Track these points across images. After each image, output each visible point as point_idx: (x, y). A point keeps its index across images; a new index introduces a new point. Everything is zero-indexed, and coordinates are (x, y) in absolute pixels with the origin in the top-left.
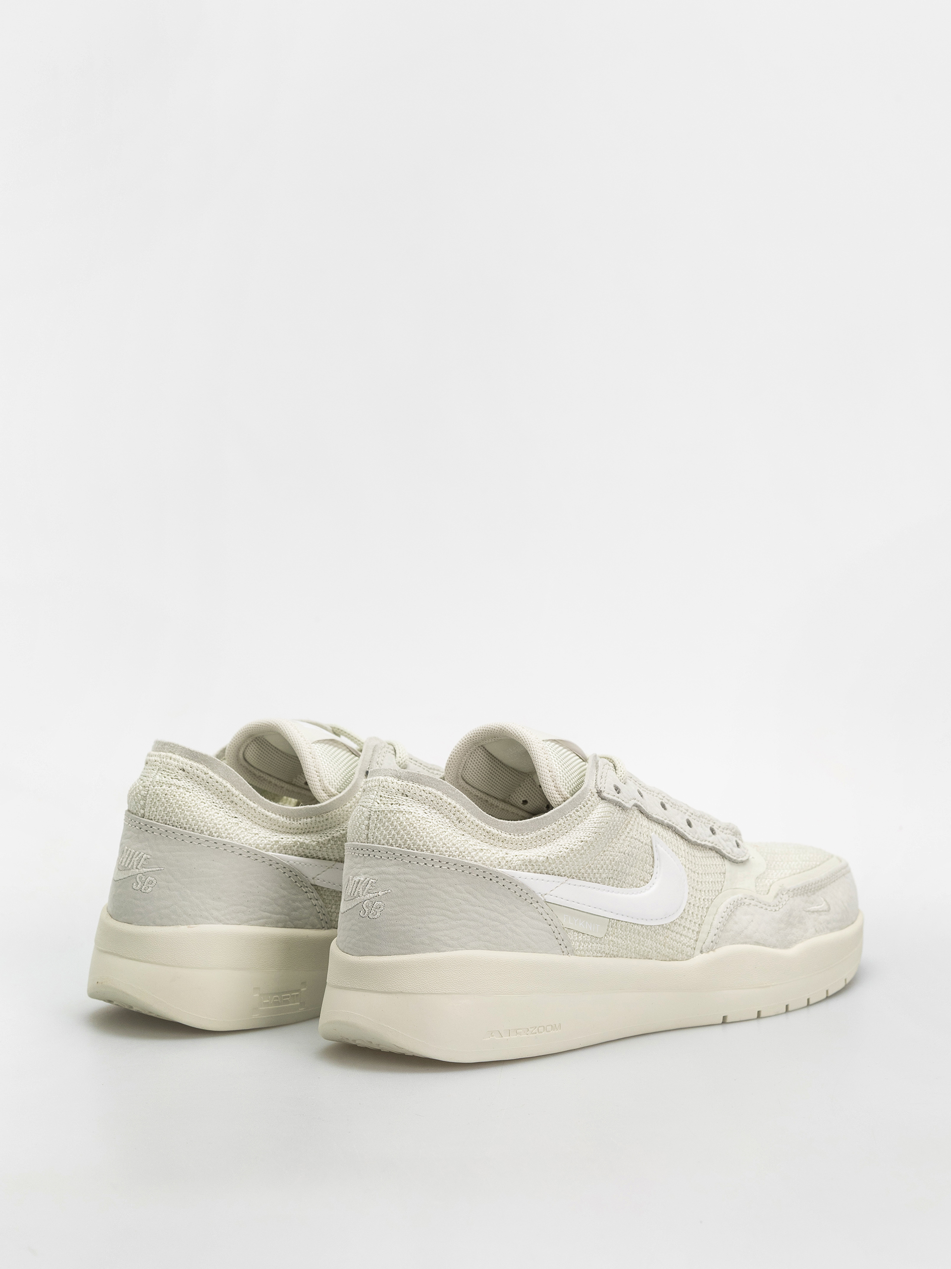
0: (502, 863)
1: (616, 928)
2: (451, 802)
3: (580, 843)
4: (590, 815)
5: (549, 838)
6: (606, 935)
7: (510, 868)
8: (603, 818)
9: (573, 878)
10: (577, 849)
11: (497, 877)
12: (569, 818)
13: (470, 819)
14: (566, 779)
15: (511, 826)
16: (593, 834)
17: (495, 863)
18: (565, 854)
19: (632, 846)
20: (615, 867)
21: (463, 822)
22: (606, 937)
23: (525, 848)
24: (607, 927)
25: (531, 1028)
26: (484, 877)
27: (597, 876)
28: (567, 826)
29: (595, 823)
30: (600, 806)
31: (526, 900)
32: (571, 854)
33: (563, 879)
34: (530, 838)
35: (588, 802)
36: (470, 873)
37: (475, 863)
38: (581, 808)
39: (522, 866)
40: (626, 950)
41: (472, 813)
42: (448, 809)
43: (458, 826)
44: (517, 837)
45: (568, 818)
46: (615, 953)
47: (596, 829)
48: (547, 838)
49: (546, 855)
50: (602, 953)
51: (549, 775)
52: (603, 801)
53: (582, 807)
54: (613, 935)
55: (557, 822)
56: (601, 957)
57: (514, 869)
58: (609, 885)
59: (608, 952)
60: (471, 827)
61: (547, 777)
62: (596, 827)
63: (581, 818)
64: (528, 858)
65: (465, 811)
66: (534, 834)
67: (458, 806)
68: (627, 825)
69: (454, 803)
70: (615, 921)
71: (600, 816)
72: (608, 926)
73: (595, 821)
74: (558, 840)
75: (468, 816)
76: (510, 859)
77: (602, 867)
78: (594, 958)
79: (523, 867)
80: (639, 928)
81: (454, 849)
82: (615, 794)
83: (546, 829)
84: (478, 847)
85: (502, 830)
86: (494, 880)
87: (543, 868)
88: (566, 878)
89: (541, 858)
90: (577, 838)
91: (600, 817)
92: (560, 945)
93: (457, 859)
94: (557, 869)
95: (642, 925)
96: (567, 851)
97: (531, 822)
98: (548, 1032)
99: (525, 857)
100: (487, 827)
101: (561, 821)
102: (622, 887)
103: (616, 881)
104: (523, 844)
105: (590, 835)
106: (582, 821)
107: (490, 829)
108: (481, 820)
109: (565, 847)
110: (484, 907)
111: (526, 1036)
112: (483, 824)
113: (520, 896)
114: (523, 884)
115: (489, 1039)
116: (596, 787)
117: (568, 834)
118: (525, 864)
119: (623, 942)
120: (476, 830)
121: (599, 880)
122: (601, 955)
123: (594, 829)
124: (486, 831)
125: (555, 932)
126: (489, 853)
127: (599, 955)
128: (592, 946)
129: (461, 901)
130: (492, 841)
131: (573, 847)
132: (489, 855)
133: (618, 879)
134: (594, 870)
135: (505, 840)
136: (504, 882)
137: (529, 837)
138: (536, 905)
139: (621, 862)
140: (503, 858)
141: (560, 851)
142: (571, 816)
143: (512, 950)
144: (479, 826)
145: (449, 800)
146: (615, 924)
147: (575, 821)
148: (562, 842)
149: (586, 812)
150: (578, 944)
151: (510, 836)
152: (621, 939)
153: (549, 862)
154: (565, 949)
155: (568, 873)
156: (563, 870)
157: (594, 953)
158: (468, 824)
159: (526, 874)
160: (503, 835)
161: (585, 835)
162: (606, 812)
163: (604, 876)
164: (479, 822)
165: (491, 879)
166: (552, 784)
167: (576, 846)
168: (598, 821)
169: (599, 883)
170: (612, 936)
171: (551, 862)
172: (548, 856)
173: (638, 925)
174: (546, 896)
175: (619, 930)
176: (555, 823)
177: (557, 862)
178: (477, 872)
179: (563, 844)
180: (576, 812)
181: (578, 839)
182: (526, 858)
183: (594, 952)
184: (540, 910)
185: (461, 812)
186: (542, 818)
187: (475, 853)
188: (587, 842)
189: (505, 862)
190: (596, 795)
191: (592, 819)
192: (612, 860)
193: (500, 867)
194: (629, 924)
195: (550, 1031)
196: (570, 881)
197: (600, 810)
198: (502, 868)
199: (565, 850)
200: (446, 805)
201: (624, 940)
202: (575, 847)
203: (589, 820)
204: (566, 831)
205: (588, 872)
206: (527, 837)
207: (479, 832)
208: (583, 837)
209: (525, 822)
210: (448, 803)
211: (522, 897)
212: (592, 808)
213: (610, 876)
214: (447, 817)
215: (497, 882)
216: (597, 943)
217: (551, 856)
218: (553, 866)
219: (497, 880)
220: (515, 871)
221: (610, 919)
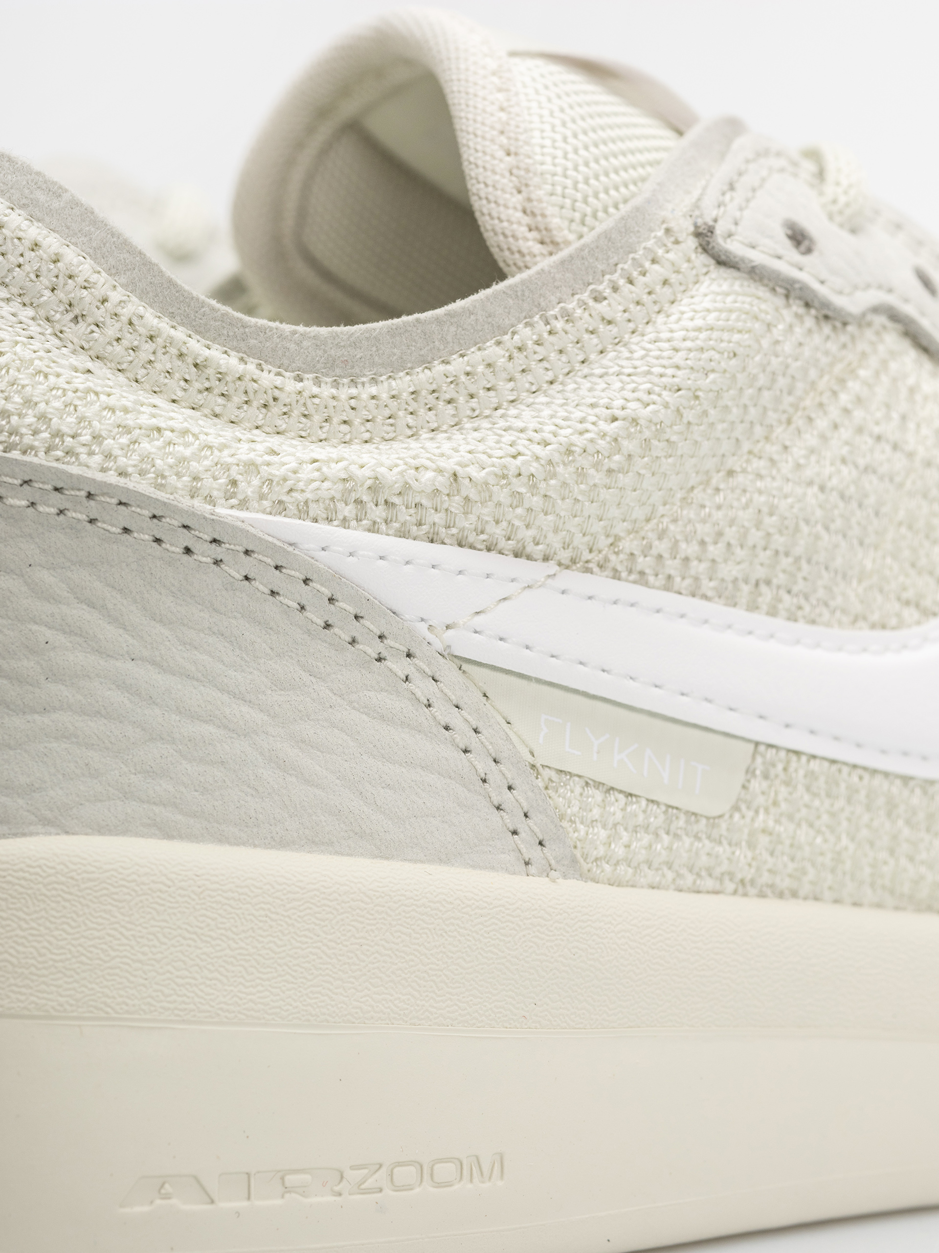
0: (242, 485)
1: (787, 783)
2: (40, 239)
3: (604, 426)
4: (661, 319)
5: (474, 403)
6: (736, 808)
7: (280, 507)
8: (715, 335)
9: (588, 570)
10: (591, 449)
11: (215, 541)
12: (559, 325)
13: (119, 310)
14: (576, 183)
15: (306, 344)
16: (665, 394)
17: (215, 485)
18: (534, 468)
19: (862, 462)
20: (779, 541)
21: (90, 320)
22: (737, 816)
23: (367, 436)
24: (741, 777)
25: (353, 1168)
26: (158, 541)
27: (699, 568)
28: (553, 356)
29: (676, 350)
30: (705, 286)
31: (353, 642)
32: (560, 469)
33: (535, 571)
34: (384, 396)
35: (647, 264)
36: (91, 521)
37: (122, 481)
38: (615, 289)
39: (340, 505)
40: (833, 871)
41: (131, 287)
42: (27, 268)
43: (68, 334)
44: (327, 391)
45: (554, 322)
46: (785, 883)
47: (679, 373)
48: (462, 399)
49: (450, 465)
50: (721, 880)
51: (502, 167)
52: (722, 270)
53: (622, 282)
54: (773, 810)
55: (506, 338)
56: (716, 892)
57: (303, 512)
58: (753, 607)
59: (749, 874)
60: (124, 342)
61: (494, 172)
62: (678, 367)
63: (614, 330)
64: (367, 472)
65: (101, 279)
66: (403, 383)
67: (71, 255)
68: (842, 381)
69: (52, 243)
70: (782, 754)
71: (699, 322)
72: (750, 772)
73: (675, 344)
74: (513, 411)
75: (115, 296)
76: (283, 471)
77: (720, 534)
78: (683, 895)
79: (348, 511)
80: (896, 788)
81: (30, 419)
82: (781, 252)
83: (457, 365)
84: (145, 420)
85: (263, 357)
86: (205, 553)
87: (438, 518)
88: (551, 567)
89: (427, 476)
90: (593, 406)
91: (699, 329)
92: (515, 833)
93: (40, 459)
94: (504, 524)
95: (906, 780)
96: (543, 452)
97: (392, 333)
98: (439, 1185)
99: (354, 468)
100: (196, 346)
101: (525, 334)
102: (813, 622)
103: (786, 598)
104: (357, 422)
105: (654, 397)
106: (618, 342)
107: (207, 352)
108: (172, 316)
109: (537, 437)
110: (154, 663)
111: (331, 1199)
112: (180, 334)
113: (327, 626)
114: (337, 577)
115: (146, 1209)
116: (697, 213)
117: (557, 387)
118: (354, 496)
119: (819, 840)
120: (144, 355)
121: (708, 586)
122: (718, 887)
123: (670, 371)
124: (190, 360)
125: (490, 778)
126: (187, 445)
127: (709, 884)
128: (669, 849)
129: (49, 634)
130: (221, 400)
131: (575, 438)
132: (188, 452)
133: (795, 589)
134: (683, 545)
135: (275, 399)
136: (248, 565)
137: (382, 390)
138: (399, 666)
139: (807, 522)
140: (251, 467)
141: (513, 451)
142: (569, 318)
143: (282, 844)
144: (160, 341)
145: (34, 232)
146: (780, 767)
147: (586, 336)
148: (525, 417)
149: (638, 303)
150: (603, 834)
151: (299, 386)
152: (811, 825)
153: (464, 493)
154: (535, 853)
155: (557, 545)
156: (530, 533)
157: (679, 875)
158: (111, 331)
159: (357, 536)
160: (268, 378)
161: (630, 395)
162: (731, 311)
163: (729, 571)
164: (164, 326)
165: (188, 551)
166: (516, 200)
167: (588, 436)
168: (689, 344)
169: (705, 597)
170: (767, 811)
171: (473, 495)
172: (460, 471)
173: (886, 775)
174: (450, 632)
175: (801, 789)
176: (499, 343)
177: (503, 496)
178: (123, 516)
179: (533, 425)
180: (591, 303)
181: (597, 410)
182: (359, 473)
183: (684, 871)
184: (422, 688)
185: (80, 280)
186: (437, 320)
187: (124, 440)
188: (635, 421)
189: (256, 482)
190: (692, 243)
191: (665, 335)
192: (765, 509)
193: (234, 501)
194: (845, 770)
195: (449, 1184)
196: (573, 579)
197: (707, 304)
198: (243, 504)
199: (538, 449)
200: (21, 249)
201: (819, 832)
202: (580, 441)
203: (652, 336)
204: (550, 376)
205: (654, 552)
206: (374, 390)
207: (158, 366)
208: (619, 403)
209: (367, 331)
210: (27, 243)
211: (336, 630)
212: (667, 290)
213: (760, 573)
214: (26, 300)
215: (217, 562)
216: (697, 838)
217: (473, 471)
218: (486, 512)
219: (218, 552)
220: (308, 523)
221: (757, 744)
